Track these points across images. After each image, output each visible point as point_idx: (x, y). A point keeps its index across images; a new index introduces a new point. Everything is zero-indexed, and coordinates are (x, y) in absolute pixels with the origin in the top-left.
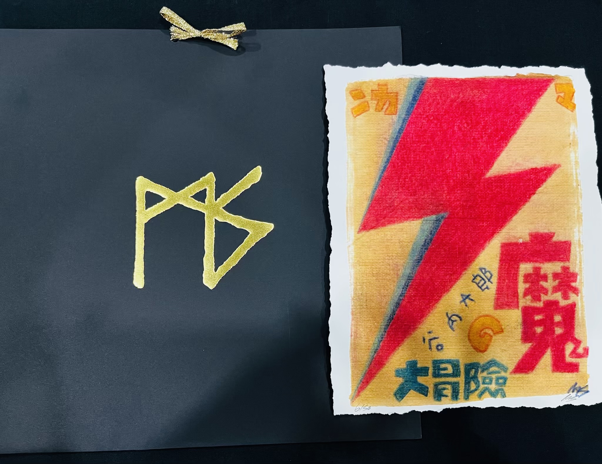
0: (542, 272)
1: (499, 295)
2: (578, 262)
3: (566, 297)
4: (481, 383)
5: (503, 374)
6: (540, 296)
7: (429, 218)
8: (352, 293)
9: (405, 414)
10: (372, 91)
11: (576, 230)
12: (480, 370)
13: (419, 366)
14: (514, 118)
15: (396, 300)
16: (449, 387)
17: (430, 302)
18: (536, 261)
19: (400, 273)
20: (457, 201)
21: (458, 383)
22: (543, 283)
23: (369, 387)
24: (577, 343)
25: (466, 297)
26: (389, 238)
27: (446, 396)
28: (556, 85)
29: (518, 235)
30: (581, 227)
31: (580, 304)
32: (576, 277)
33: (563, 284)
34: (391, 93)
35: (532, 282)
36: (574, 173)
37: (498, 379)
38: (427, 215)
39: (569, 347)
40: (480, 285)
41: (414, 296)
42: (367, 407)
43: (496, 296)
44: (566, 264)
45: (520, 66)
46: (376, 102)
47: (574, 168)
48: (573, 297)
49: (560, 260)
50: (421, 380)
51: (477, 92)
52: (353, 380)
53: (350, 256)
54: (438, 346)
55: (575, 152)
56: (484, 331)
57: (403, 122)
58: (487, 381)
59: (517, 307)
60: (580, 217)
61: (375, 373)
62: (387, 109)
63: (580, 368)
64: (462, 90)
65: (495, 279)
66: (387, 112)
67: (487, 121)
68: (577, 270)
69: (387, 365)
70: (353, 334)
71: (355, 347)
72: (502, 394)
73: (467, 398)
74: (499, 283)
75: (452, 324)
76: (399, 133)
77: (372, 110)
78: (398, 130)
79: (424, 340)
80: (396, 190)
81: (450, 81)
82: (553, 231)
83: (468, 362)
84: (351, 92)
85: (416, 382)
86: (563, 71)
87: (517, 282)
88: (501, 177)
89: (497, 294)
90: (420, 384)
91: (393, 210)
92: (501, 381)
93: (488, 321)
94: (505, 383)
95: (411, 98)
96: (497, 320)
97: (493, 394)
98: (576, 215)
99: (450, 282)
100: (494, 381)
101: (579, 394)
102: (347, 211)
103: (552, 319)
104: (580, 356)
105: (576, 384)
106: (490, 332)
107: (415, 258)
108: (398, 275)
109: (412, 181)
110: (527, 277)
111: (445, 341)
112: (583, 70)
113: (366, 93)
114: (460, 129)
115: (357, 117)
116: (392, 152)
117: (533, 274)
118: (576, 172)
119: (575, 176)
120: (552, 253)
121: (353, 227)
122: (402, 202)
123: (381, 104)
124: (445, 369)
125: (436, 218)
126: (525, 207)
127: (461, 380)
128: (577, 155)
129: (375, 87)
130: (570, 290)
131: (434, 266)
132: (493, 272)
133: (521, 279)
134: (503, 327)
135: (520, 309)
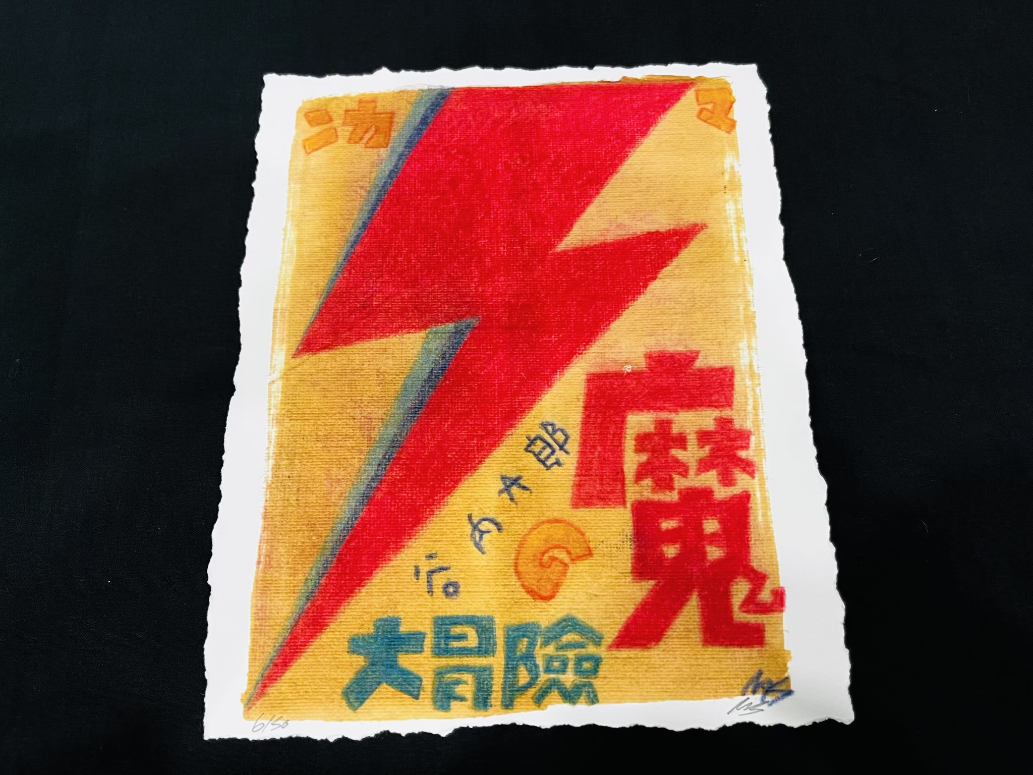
0: (675, 430)
1: (584, 478)
2: (750, 408)
3: (727, 480)
4: (541, 669)
5: (591, 650)
6: (671, 479)
7: (441, 328)
8: (270, 474)
9: (367, 740)
10: (347, 111)
11: (743, 345)
12: (539, 641)
13: (403, 629)
14: (613, 147)
15: (362, 488)
16: (468, 677)
17: (434, 493)
18: (661, 409)
19: (375, 434)
20: (497, 296)
21: (488, 669)
22: (677, 453)
23: (288, 675)
24: (758, 579)
25: (511, 483)
26: (357, 367)
27: (462, 699)
28: (697, 91)
29: (623, 357)
30: (753, 340)
31: (758, 495)
32: (748, 438)
33: (720, 453)
34: (381, 114)
35: (653, 451)
36: (735, 239)
37: (580, 660)
38: (437, 322)
39: (740, 590)
40: (542, 457)
41: (401, 481)
42: (281, 722)
43: (578, 478)
44: (726, 413)
45: (630, 63)
46: (350, 129)
47: (734, 229)
48: (743, 482)
49: (711, 405)
50: (406, 661)
51: (544, 106)
52: (253, 660)
53: (273, 402)
54: (446, 586)
55: (736, 202)
56: (550, 554)
57: (399, 160)
58: (556, 664)
59: (624, 503)
60: (750, 321)
61: (305, 644)
62: (370, 139)
63: (768, 635)
64: (516, 104)
65: (574, 446)
66: (371, 143)
67: (561, 152)
68: (749, 425)
69: (332, 626)
70: (262, 559)
71: (264, 587)
72: (588, 696)
73: (508, 704)
74: (582, 453)
75: (481, 538)
76: (390, 176)
77: (341, 142)
78: (387, 173)
79: (417, 573)
80: (378, 278)
81: (495, 92)
82: (694, 348)
83: (514, 621)
84: (306, 115)
85: (393, 665)
86: (714, 70)
87: (622, 451)
88: (586, 249)
89: (577, 475)
90: (404, 672)
91: (369, 314)
92: (586, 665)
93: (558, 532)
94: (595, 670)
95: (418, 120)
96: (578, 530)
97: (570, 696)
98: (742, 317)
99: (479, 451)
100: (571, 665)
101: (769, 698)
102: (275, 317)
103: (699, 527)
104: (765, 609)
105: (760, 673)
106: (563, 556)
107: (409, 405)
108: (370, 439)
109: (409, 261)
110: (643, 441)
111: (462, 575)
112: (753, 68)
113: (334, 116)
114: (507, 167)
115: (312, 154)
116: (373, 210)
117: (655, 434)
118: (739, 236)
119: (736, 244)
120: (694, 392)
121: (285, 347)
122: (387, 298)
123: (359, 132)
124: (462, 637)
125: (456, 328)
126: (635, 303)
127: (497, 661)
128: (739, 207)
129: (355, 106)
130: (737, 465)
131: (446, 420)
132: (569, 432)
133: (629, 444)
134: (592, 545)
135: (629, 505)
